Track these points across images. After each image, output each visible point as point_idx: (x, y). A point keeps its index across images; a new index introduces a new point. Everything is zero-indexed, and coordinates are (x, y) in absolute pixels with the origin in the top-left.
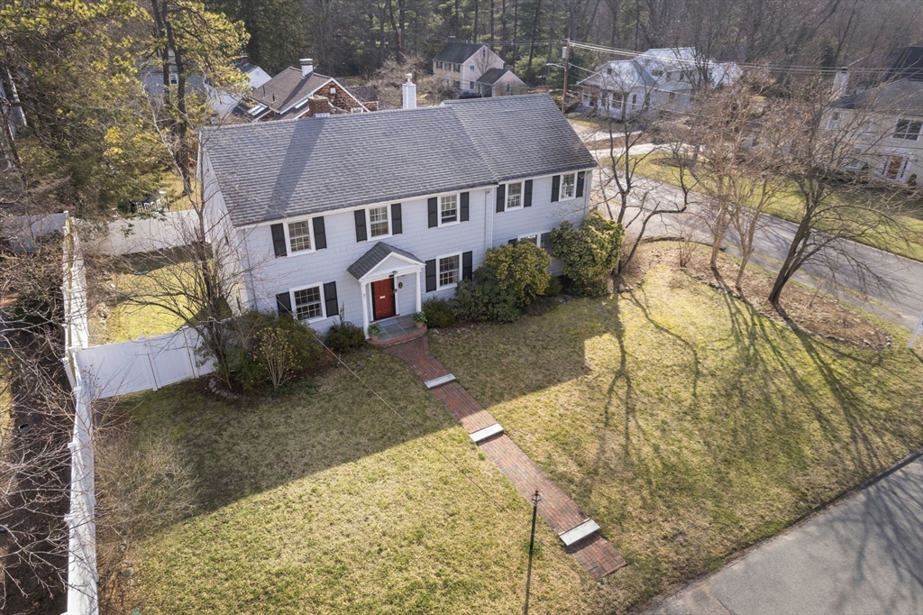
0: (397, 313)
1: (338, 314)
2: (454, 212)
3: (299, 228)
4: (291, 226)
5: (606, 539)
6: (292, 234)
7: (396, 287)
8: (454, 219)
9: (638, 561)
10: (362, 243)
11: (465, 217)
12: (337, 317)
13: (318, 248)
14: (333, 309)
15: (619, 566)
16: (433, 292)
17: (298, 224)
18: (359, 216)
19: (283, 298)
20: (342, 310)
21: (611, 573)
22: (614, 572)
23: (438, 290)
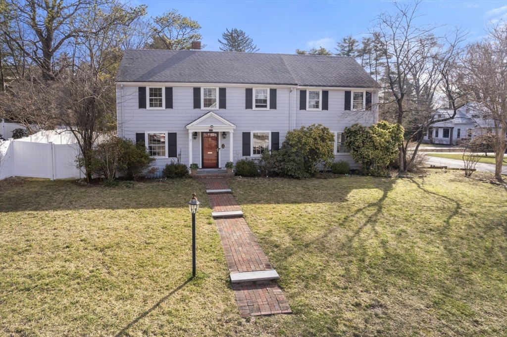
0: (220, 167)
1: (176, 157)
2: (265, 101)
3: (156, 92)
4: (151, 89)
5: (282, 288)
6: (151, 95)
7: (220, 146)
8: (266, 106)
9: (307, 314)
10: (197, 110)
11: (273, 106)
12: (175, 158)
13: (167, 107)
14: (173, 152)
15: (280, 312)
16: (248, 157)
17: (156, 89)
18: (197, 91)
19: (140, 137)
20: (180, 155)
21: (265, 315)
22: (269, 315)
23: (251, 156)
